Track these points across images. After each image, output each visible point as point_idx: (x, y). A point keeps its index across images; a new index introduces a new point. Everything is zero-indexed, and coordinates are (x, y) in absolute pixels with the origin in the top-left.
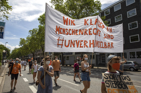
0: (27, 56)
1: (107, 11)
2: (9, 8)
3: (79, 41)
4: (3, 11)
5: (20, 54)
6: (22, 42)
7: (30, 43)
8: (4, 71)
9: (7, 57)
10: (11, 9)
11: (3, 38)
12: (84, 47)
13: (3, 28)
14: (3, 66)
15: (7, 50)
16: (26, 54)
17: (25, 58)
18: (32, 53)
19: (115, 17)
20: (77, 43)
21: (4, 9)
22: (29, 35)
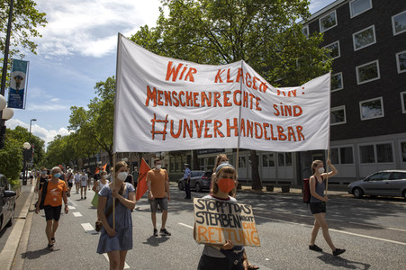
0: (91, 160)
1: (329, 17)
2: (38, 18)
3: (202, 122)
4: (22, 29)
5: (73, 152)
6: (77, 117)
7: (99, 119)
8: (27, 203)
9: (36, 162)
10: (44, 21)
11: (21, 107)
12: (215, 136)
13: (22, 79)
14: (24, 189)
15: (36, 143)
16: (89, 154)
17: (86, 165)
18: (106, 149)
19: (354, 35)
20: (197, 127)
21: (23, 23)
22: (96, 95)
